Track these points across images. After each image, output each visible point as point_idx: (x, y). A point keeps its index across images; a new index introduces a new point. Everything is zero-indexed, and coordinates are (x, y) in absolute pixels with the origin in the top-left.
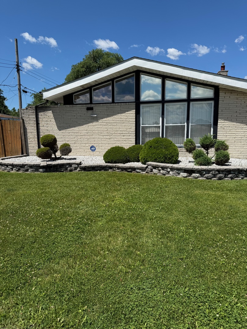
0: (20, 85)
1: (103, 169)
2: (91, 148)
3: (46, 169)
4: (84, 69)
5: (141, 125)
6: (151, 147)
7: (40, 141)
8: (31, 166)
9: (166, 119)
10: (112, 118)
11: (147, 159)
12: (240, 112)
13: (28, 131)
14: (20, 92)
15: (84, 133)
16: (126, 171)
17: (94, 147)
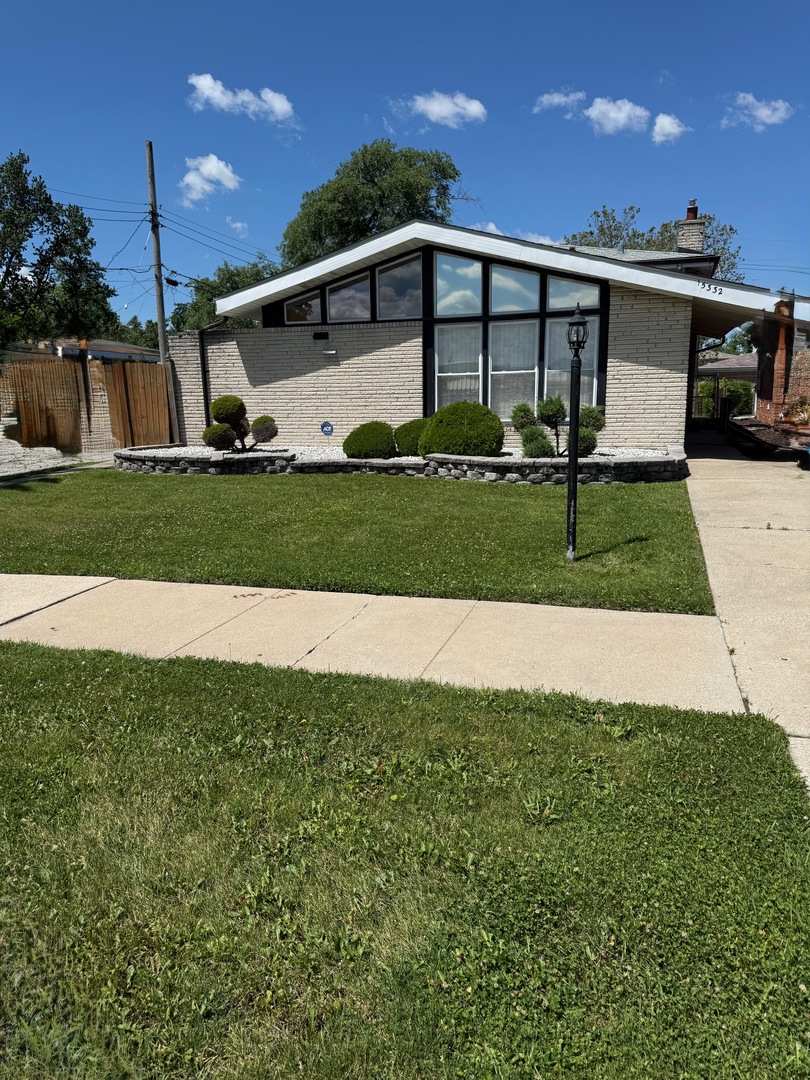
0: (159, 265)
1: (340, 471)
2: (323, 426)
3: (223, 469)
4: (337, 204)
5: (437, 374)
6: (441, 422)
7: (210, 410)
8: (193, 462)
9: (492, 358)
10: (370, 356)
11: (430, 447)
12: (656, 341)
13: (184, 388)
14: (160, 285)
15: (308, 391)
16: (387, 473)
17: (330, 425)
